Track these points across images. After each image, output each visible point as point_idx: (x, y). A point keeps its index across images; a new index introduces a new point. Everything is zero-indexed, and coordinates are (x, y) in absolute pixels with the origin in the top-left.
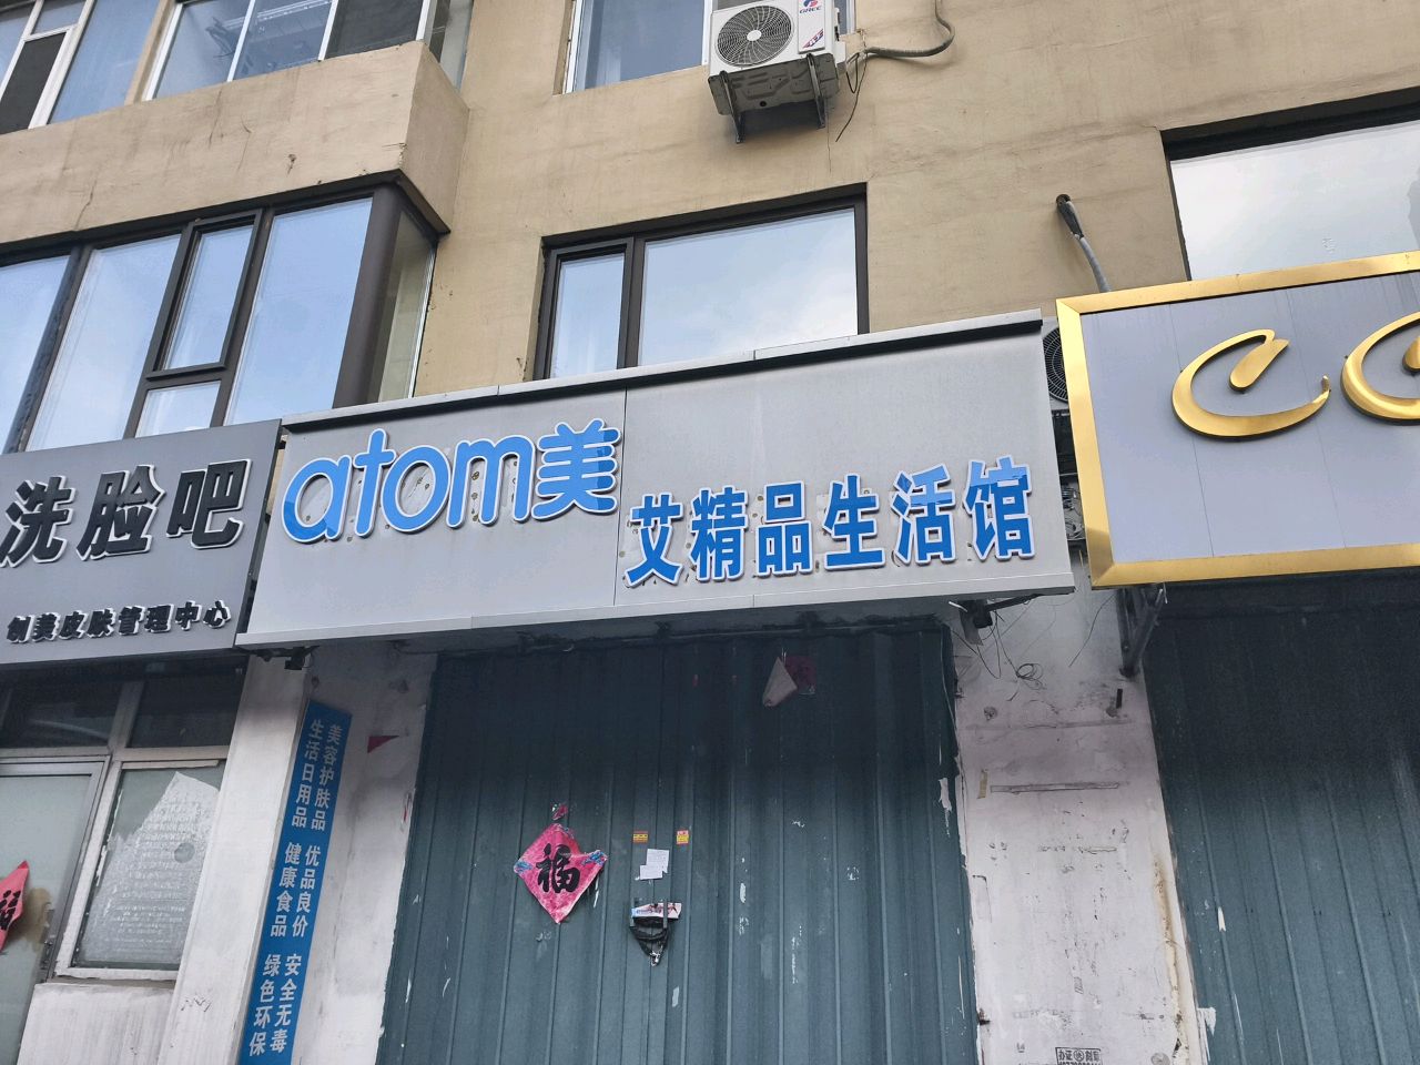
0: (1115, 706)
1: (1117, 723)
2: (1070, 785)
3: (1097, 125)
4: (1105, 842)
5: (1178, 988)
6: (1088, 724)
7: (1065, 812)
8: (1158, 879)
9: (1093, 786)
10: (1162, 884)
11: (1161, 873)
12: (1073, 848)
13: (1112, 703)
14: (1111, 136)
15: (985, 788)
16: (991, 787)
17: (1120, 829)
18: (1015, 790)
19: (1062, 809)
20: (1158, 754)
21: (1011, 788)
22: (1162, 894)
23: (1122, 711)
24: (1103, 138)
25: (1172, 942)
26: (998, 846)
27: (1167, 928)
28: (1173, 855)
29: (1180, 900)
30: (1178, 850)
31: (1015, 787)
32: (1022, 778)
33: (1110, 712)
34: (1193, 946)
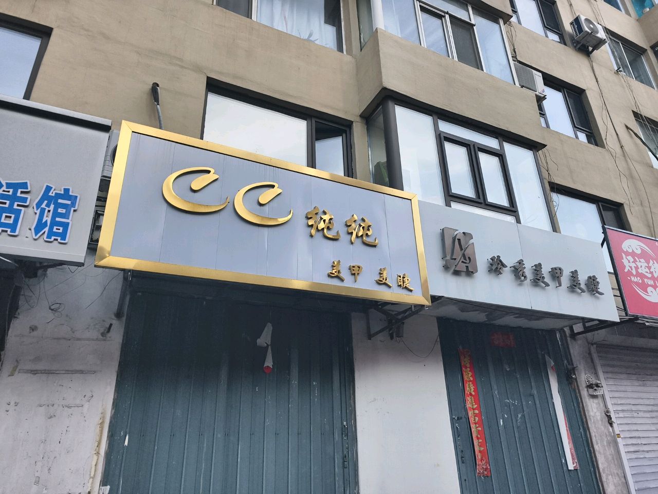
0: (106, 332)
1: (105, 340)
2: (68, 371)
3: (181, 60)
4: (78, 402)
5: (93, 478)
6: (88, 339)
7: (60, 385)
8: (101, 421)
9: (81, 372)
10: (102, 424)
11: (103, 418)
12: (59, 405)
13: (105, 330)
14: (186, 68)
15: (15, 370)
16: (19, 370)
17: (89, 394)
18: (34, 372)
19: (59, 384)
20: (120, 358)
21: (32, 371)
22: (101, 429)
23: (109, 335)
24: (182, 67)
25: (98, 453)
26: (12, 403)
27: (97, 446)
28: (113, 409)
29: (109, 431)
30: (116, 406)
31: (34, 371)
32: (40, 366)
33: (103, 334)
34: (108, 455)
